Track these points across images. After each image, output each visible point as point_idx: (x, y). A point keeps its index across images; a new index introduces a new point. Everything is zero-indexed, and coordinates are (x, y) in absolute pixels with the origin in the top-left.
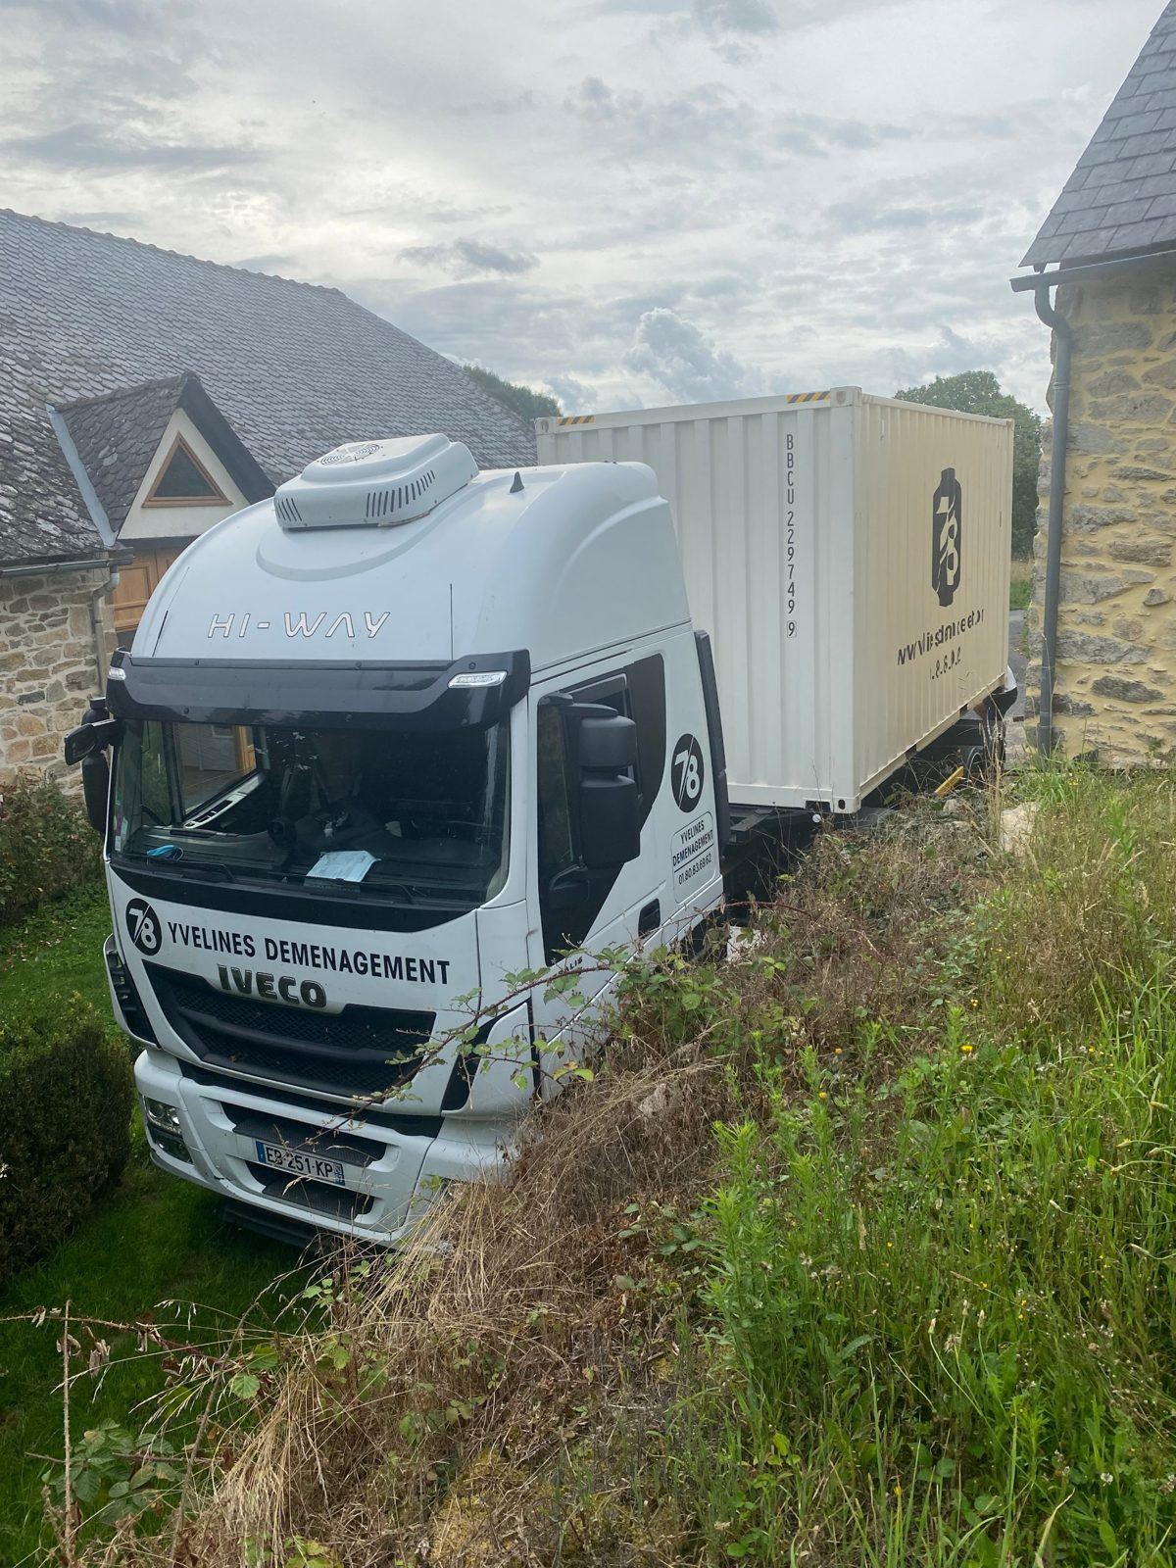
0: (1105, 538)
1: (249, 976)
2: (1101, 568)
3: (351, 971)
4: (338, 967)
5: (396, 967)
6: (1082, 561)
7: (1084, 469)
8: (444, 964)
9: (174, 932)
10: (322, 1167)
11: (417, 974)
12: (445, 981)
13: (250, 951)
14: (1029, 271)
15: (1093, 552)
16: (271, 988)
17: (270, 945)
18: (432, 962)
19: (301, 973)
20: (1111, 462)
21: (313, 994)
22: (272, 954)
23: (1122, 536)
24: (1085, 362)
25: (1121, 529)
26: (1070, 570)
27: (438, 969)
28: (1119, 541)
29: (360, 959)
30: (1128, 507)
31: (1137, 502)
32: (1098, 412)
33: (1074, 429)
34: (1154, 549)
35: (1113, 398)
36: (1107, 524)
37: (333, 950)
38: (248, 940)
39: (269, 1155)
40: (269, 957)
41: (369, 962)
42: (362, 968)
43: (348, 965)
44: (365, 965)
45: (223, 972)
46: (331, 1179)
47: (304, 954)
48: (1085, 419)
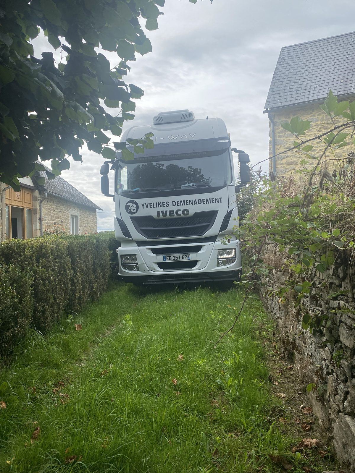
0: (284, 161)
1: (166, 212)
2: (284, 167)
3: (197, 204)
4: (193, 203)
5: (209, 201)
6: (280, 166)
7: (279, 148)
8: (221, 198)
9: (143, 206)
10: (184, 257)
11: (214, 202)
12: (221, 202)
13: (167, 205)
14: (265, 110)
15: (282, 164)
16: (173, 213)
17: (174, 203)
18: (218, 198)
19: (182, 208)
20: (284, 146)
21: (186, 212)
22: (174, 205)
23: (288, 160)
24: (277, 128)
25: (288, 159)
26: (278, 168)
27: (219, 200)
28: (287, 161)
29: (200, 201)
30: (289, 154)
31: (290, 153)
32: (280, 137)
33: (276, 141)
34: (295, 162)
35: (283, 134)
36: (285, 158)
37: (192, 200)
38: (167, 203)
39: (167, 258)
40: (173, 206)
41: (202, 201)
42: (200, 203)
43: (196, 203)
44: (201, 202)
45: (158, 213)
46: (187, 259)
47: (183, 203)
48: (278, 138)
